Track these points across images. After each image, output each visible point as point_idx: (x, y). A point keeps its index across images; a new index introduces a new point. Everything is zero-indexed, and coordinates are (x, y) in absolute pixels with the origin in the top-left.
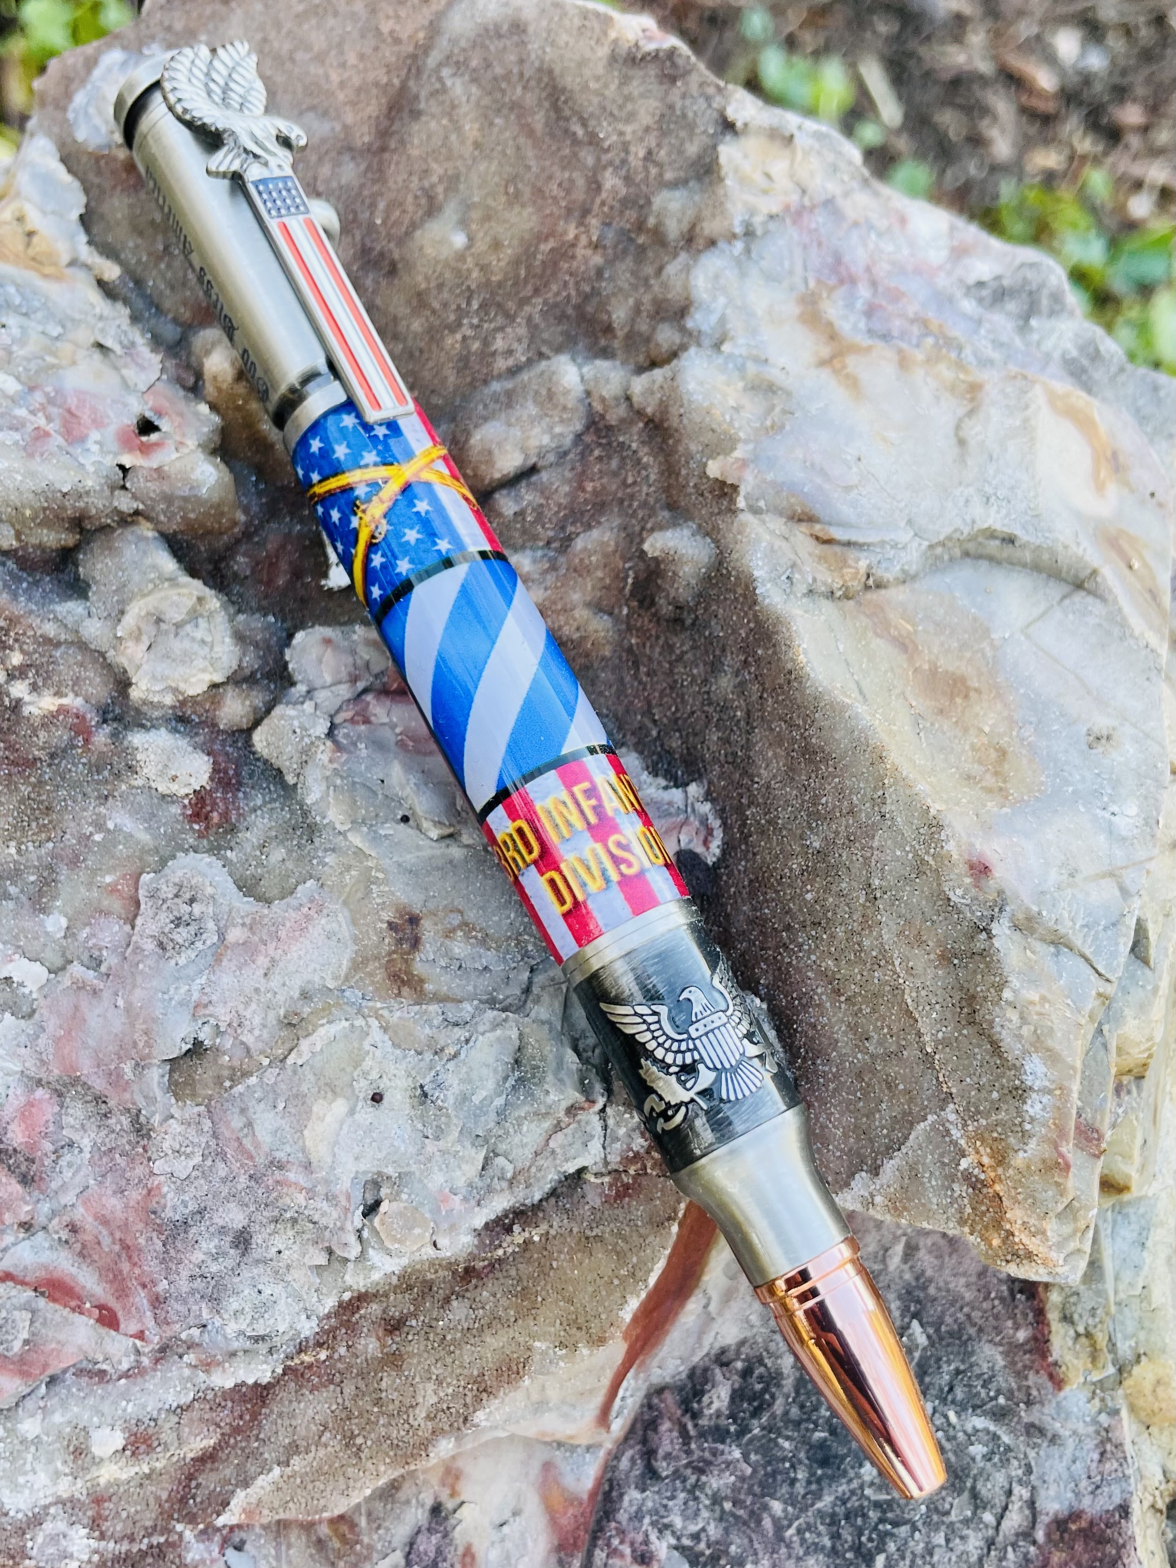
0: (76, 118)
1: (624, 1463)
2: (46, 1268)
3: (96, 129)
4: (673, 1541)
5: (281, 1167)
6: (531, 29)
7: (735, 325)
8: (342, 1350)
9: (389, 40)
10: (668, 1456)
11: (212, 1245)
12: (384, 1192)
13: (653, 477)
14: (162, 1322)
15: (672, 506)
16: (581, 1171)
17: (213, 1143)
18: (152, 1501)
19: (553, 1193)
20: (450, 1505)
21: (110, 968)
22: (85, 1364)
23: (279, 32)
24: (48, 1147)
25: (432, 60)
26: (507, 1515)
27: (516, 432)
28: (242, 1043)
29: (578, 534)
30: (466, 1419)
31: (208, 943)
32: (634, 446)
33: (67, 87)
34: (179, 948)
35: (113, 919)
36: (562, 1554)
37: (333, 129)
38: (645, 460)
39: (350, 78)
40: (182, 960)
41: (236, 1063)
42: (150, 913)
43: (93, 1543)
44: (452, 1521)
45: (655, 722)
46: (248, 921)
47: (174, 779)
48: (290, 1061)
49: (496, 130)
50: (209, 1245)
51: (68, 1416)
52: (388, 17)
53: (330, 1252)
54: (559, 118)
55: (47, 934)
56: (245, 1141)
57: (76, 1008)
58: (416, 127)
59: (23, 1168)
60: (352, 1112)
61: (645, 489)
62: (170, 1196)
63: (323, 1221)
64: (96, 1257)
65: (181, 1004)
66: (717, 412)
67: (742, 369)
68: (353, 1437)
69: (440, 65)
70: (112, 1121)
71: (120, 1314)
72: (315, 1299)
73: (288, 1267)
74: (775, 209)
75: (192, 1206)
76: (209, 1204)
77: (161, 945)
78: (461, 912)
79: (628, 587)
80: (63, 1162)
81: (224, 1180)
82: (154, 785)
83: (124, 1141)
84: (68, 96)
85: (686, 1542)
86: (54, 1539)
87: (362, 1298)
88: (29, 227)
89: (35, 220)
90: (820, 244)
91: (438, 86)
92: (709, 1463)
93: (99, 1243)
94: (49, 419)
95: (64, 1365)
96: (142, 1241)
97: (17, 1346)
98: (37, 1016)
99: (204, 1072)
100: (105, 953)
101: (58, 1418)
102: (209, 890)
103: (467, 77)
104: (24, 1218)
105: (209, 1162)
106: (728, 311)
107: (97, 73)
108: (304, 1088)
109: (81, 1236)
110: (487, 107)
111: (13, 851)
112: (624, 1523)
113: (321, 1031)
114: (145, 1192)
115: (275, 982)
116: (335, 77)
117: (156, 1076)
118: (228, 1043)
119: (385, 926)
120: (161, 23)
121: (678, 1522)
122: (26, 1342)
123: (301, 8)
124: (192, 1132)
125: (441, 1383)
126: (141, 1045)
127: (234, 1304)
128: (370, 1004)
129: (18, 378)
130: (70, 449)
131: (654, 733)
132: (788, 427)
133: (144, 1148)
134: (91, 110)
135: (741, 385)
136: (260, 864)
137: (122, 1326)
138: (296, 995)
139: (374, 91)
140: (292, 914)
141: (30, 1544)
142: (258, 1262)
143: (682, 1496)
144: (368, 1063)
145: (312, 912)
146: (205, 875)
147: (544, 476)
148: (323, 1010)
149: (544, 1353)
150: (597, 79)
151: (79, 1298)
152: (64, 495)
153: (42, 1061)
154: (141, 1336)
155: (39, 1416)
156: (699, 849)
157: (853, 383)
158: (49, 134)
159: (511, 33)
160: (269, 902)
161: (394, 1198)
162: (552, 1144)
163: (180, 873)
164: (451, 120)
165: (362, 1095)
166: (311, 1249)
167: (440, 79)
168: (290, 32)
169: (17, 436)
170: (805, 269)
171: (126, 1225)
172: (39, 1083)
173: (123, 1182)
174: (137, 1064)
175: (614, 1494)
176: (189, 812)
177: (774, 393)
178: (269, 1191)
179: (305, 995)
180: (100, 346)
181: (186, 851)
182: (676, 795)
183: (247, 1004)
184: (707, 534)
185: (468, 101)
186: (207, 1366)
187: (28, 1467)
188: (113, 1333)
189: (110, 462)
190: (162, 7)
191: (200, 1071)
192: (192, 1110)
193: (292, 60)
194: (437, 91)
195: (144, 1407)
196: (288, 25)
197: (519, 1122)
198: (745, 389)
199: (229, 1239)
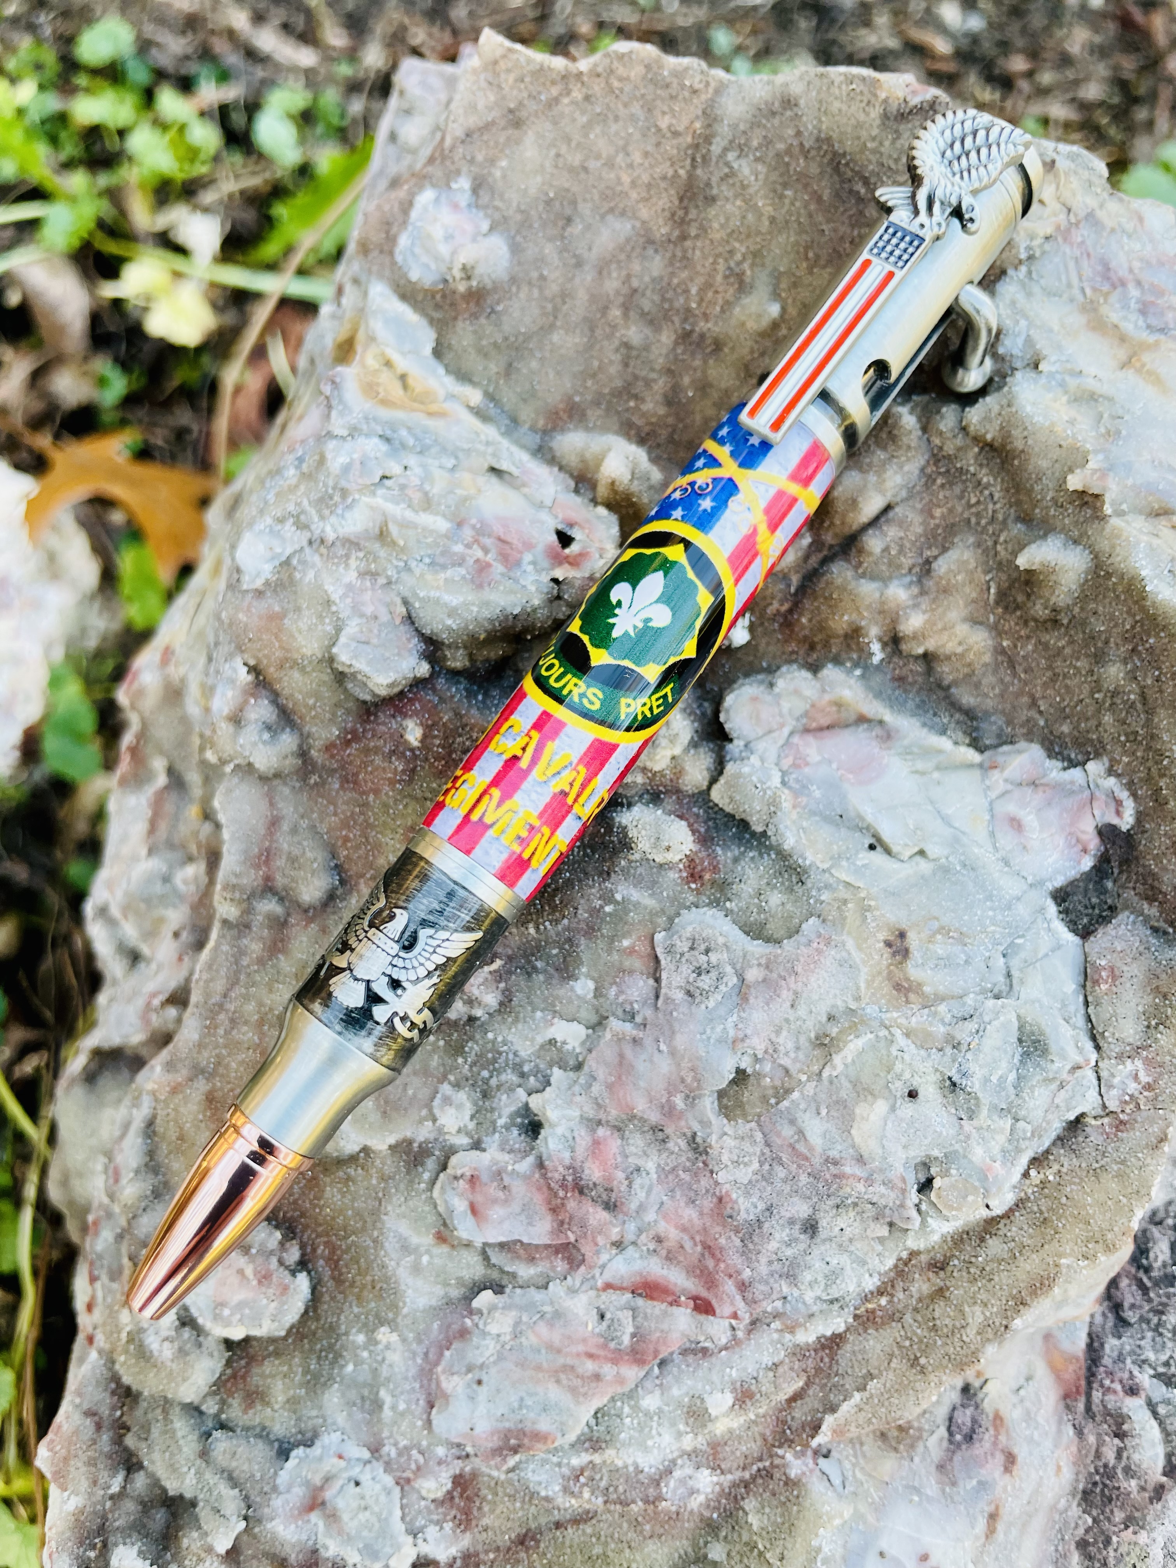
0: (405, 260)
1: (1099, 1319)
2: (641, 1274)
3: (427, 266)
4: (1152, 1372)
5: (836, 1163)
6: (802, 102)
7: (1042, 345)
8: (901, 1295)
9: (669, 135)
10: (1133, 1306)
11: (784, 1234)
12: (933, 1171)
13: (997, 496)
14: (751, 1302)
15: (1026, 519)
16: (1083, 1115)
17: (767, 1150)
18: (758, 1438)
19: (1059, 1138)
20: (977, 1384)
21: (645, 1019)
22: (688, 1345)
23: (569, 145)
24: (620, 1175)
25: (716, 148)
26: (1022, 1381)
27: (872, 478)
28: (781, 1065)
29: (936, 558)
30: (1006, 1327)
31: (730, 985)
32: (972, 469)
33: (387, 232)
34: (705, 994)
35: (637, 976)
36: (1068, 1401)
37: (633, 227)
38: (985, 480)
39: (639, 177)
40: (711, 1004)
41: (778, 1083)
42: (672, 967)
43: (715, 1479)
44: (980, 1395)
45: (1041, 713)
46: (763, 961)
47: (668, 849)
48: (825, 1074)
49: (787, 201)
50: (781, 1234)
51: (684, 1389)
52: (664, 113)
53: (891, 1225)
54: (842, 182)
55: (578, 997)
56: (797, 1146)
57: (621, 1056)
58: (712, 212)
59: (605, 1197)
60: (893, 1109)
61: (991, 506)
62: (741, 1200)
63: (883, 1202)
64: (681, 1258)
65: (719, 1041)
66: (1058, 429)
67: (1062, 385)
68: (916, 1359)
69: (726, 150)
70: (671, 1145)
71: (714, 1302)
72: (877, 1261)
73: (851, 1240)
74: (1049, 231)
75: (761, 1206)
76: (775, 1202)
77: (689, 994)
78: (936, 918)
79: (992, 597)
80: (636, 1185)
81: (785, 1181)
82: (650, 857)
83: (684, 1159)
84: (391, 240)
85: (1161, 1370)
86: (682, 1481)
87: (913, 1254)
88: (399, 371)
89: (402, 364)
90: (1089, 255)
91: (727, 170)
92: (1165, 1305)
93: (682, 1247)
94: (486, 551)
95: (670, 1350)
96: (722, 1241)
97: (626, 1340)
98: (586, 1068)
99: (752, 1095)
100: (636, 1006)
101: (676, 1392)
102: (721, 940)
103: (751, 157)
104: (615, 1238)
105: (766, 1167)
106: (1031, 332)
107: (414, 214)
108: (843, 1094)
109: (666, 1244)
110: (775, 182)
111: (532, 931)
112: (1110, 1366)
113: (851, 1046)
114: (715, 1200)
115: (802, 1011)
116: (626, 179)
117: (708, 1104)
118: (767, 1067)
119: (882, 945)
120: (464, 158)
121: (1151, 1356)
122: (634, 1335)
123: (585, 119)
124: (747, 1146)
125: (986, 1305)
126: (689, 1080)
127: (807, 1276)
128: (888, 1015)
129: (444, 516)
130: (512, 574)
131: (1042, 723)
132: (1124, 433)
133: (704, 1163)
134: (417, 250)
135: (1064, 399)
136: (761, 910)
137: (718, 1311)
138: (824, 1019)
139: (663, 185)
140: (804, 950)
141: (664, 1490)
142: (824, 1241)
143: (1149, 1334)
144: (898, 1067)
145: (821, 946)
146: (712, 927)
147: (898, 510)
148: (850, 1028)
149: (1068, 1266)
150: (874, 139)
151: (673, 1294)
152: (515, 617)
153: (598, 1104)
154: (735, 1316)
155: (658, 1392)
156: (1115, 821)
157: (1155, 379)
158: (381, 276)
159: (785, 109)
160: (778, 942)
161: (946, 1174)
162: (1056, 1101)
163: (690, 929)
164: (744, 201)
165: (899, 1094)
166: (872, 1225)
167: (727, 164)
168: (579, 144)
169: (462, 571)
170: (1080, 279)
171: (705, 1229)
172: (599, 1123)
173: (692, 1194)
174: (688, 1096)
175: (1096, 1344)
176: (685, 874)
177: (1096, 401)
178: (828, 1184)
179: (831, 1018)
180: (493, 470)
181: (688, 908)
182: (1076, 773)
183: (778, 1032)
184: (1076, 542)
185: (756, 180)
186: (792, 1330)
187: (654, 1432)
188: (711, 1318)
189: (545, 578)
190: (463, 142)
191: (746, 1094)
192: (743, 1127)
193: (585, 169)
194: (727, 175)
195: (745, 1369)
196: (577, 137)
197: (1032, 1088)
198: (1069, 402)
199: (797, 1227)
